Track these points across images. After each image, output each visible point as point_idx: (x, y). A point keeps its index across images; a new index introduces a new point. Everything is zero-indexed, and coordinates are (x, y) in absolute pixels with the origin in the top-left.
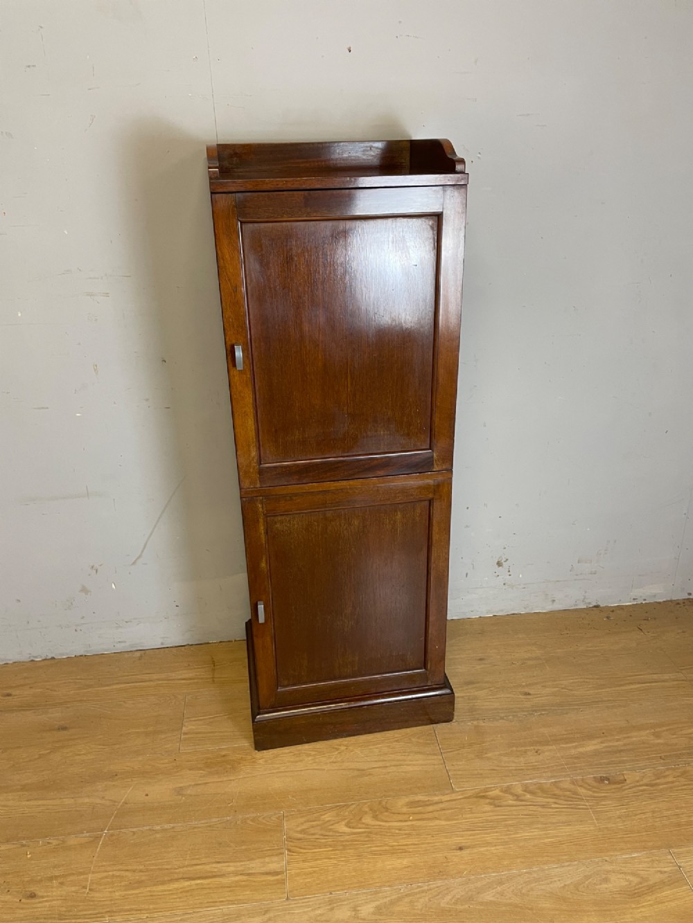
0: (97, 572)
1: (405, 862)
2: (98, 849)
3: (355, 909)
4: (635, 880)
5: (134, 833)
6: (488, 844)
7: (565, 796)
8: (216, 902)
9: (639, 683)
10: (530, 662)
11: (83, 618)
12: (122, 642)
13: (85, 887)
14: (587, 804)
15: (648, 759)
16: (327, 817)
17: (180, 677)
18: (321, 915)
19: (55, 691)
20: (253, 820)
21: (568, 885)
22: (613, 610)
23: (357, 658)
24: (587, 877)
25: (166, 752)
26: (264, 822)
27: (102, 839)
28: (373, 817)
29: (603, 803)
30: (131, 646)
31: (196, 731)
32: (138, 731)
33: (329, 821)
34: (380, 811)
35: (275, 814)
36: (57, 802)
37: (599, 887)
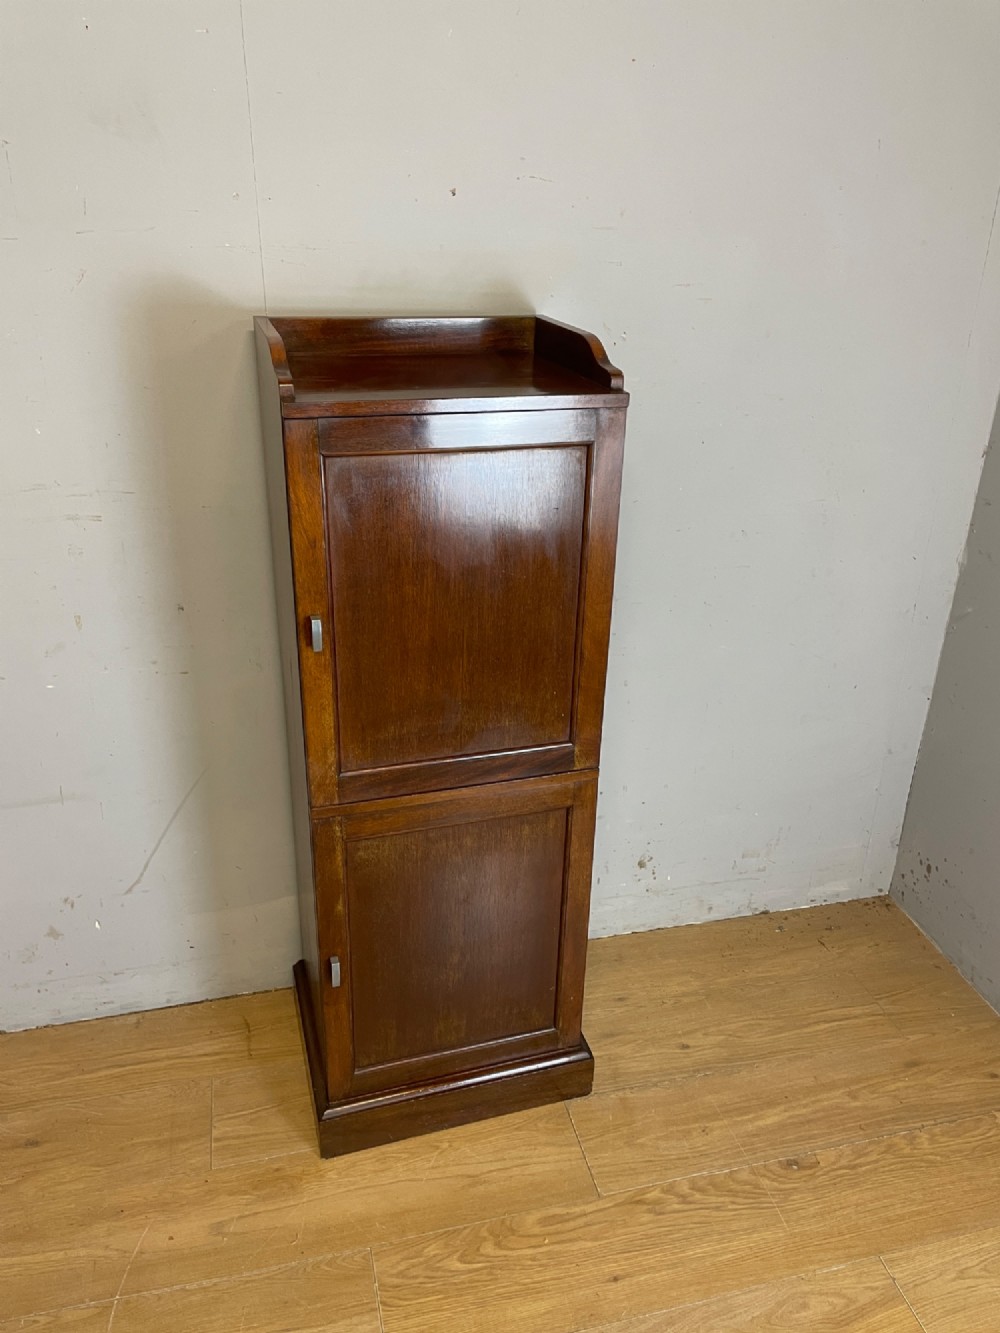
0: (72, 906)
1: (542, 1306)
2: (110, 1325)
4: (839, 1302)
5: (159, 1298)
6: (650, 1269)
7: (744, 1192)
9: (826, 1022)
10: (686, 1000)
11: (50, 972)
12: (109, 1003)
14: (774, 1201)
15: (844, 1130)
16: (432, 1250)
17: (201, 1052)
19: (12, 1085)
20: (328, 1264)
21: (758, 1317)
22: (785, 916)
23: (465, 1022)
24: (780, 1305)
25: (193, 1169)
26: (344, 1264)
27: (115, 1307)
28: (496, 1244)
29: (792, 1198)
30: (122, 1008)
31: (231, 1134)
32: (145, 1140)
33: (434, 1256)
34: (503, 1234)
35: (360, 1252)
36: (40, 1257)
37: (797, 1315)
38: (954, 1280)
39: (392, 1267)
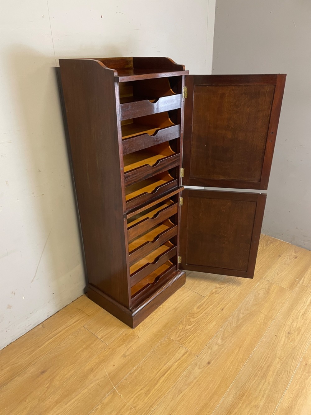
0: (15, 294)
1: (214, 323)
3: (217, 344)
4: (264, 290)
5: (126, 379)
6: (227, 304)
8: (179, 375)
11: (9, 323)
12: (30, 325)
13: (131, 409)
16: (181, 327)
17: (72, 323)
18: (211, 353)
20: (161, 345)
21: (253, 300)
24: (255, 296)
25: (102, 348)
26: (164, 343)
27: (116, 390)
28: (193, 318)
30: (34, 325)
31: (104, 335)
32: (80, 350)
33: (182, 328)
34: (193, 315)
35: (165, 338)
36: (80, 395)
37: (259, 296)
38: (277, 276)
39: (176, 336)
